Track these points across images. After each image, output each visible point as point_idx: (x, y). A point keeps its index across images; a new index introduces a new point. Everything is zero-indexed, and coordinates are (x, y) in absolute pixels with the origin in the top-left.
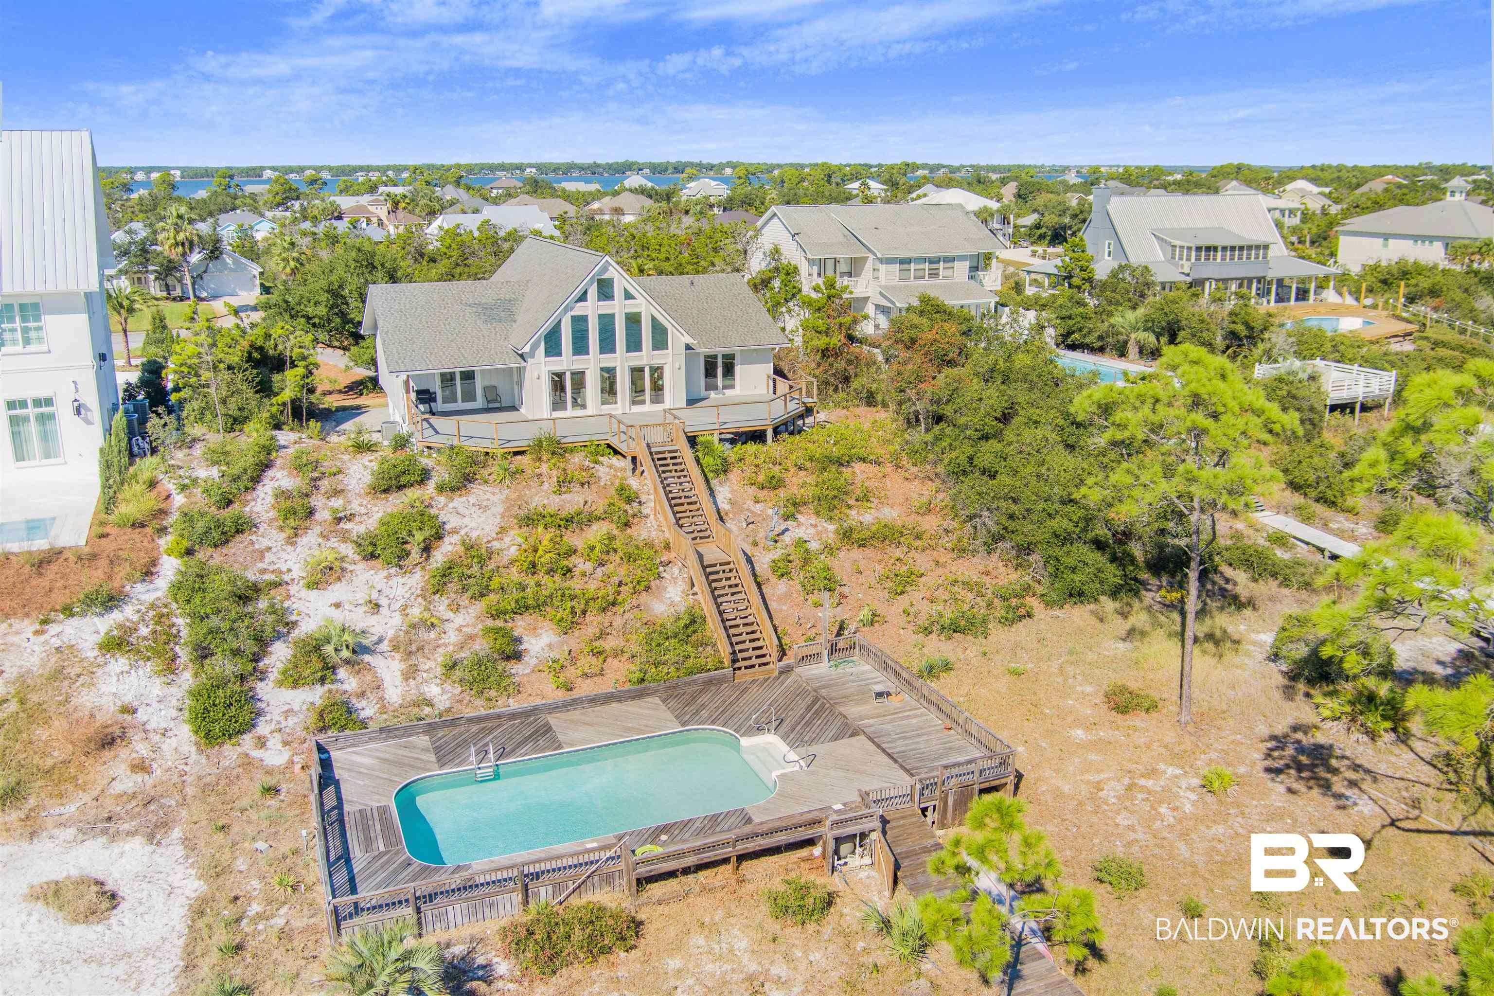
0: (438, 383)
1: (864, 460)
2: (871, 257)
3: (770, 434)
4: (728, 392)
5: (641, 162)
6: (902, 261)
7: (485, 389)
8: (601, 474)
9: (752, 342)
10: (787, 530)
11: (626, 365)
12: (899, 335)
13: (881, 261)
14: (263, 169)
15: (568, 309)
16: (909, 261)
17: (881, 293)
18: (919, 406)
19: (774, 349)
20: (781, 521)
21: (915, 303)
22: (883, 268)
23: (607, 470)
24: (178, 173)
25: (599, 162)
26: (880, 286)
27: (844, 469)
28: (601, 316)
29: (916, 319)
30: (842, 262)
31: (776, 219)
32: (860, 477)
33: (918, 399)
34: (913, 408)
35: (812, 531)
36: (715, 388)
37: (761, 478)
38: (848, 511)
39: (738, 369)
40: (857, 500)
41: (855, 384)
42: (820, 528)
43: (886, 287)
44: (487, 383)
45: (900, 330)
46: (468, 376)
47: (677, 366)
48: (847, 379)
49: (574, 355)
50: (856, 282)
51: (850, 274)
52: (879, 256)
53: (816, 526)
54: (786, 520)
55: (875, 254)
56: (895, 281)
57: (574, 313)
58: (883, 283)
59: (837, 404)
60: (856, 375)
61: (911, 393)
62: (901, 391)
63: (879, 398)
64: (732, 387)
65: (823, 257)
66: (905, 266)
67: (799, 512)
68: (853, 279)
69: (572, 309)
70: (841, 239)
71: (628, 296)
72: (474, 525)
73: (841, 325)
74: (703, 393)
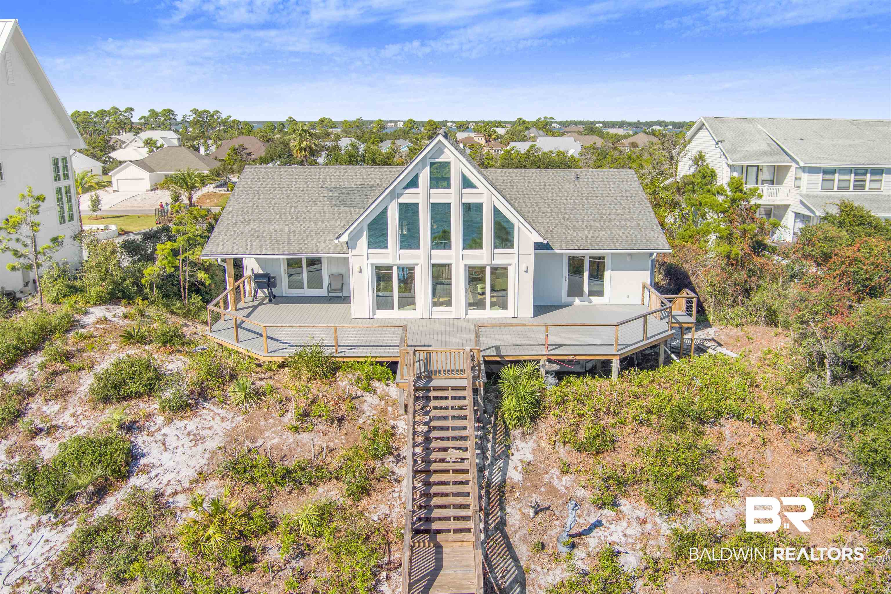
0: (283, 267)
1: (738, 417)
2: (794, 165)
3: (616, 366)
4: (595, 300)
5: (667, 121)
6: (828, 171)
7: (330, 276)
8: (365, 407)
9: (625, 245)
10: (598, 524)
11: (463, 263)
12: (808, 249)
13: (804, 169)
14: (447, 122)
15: (393, 195)
16: (833, 171)
17: (802, 203)
18: (826, 348)
19: (651, 255)
20: (592, 508)
21: (834, 211)
22: (805, 177)
23: (377, 401)
24: (402, 123)
25: (641, 121)
26: (801, 195)
27: (707, 428)
28: (433, 206)
29: (833, 231)
30: (765, 170)
31: (704, 129)
32: (730, 441)
33: (825, 338)
34: (817, 347)
35: (635, 530)
36: (580, 293)
37: (583, 434)
38: (700, 499)
39: (607, 274)
40: (717, 481)
41: (756, 298)
42: (649, 526)
43: (808, 196)
44: (335, 271)
45: (810, 243)
46: (313, 262)
47: (523, 268)
48: (747, 292)
49: (401, 248)
50: (778, 189)
51: (772, 182)
52: (802, 164)
53: (644, 521)
54: (600, 507)
55: (797, 163)
56: (817, 190)
57: (402, 200)
58: (804, 192)
59: (729, 321)
60: (758, 287)
61: (817, 329)
62: (803, 322)
63: (781, 319)
64: (600, 293)
65: (745, 164)
66: (828, 177)
67: (626, 495)
68: (775, 186)
69: (400, 196)
70: (765, 147)
71: (467, 183)
72: (170, 464)
73: (745, 231)
74: (565, 298)
